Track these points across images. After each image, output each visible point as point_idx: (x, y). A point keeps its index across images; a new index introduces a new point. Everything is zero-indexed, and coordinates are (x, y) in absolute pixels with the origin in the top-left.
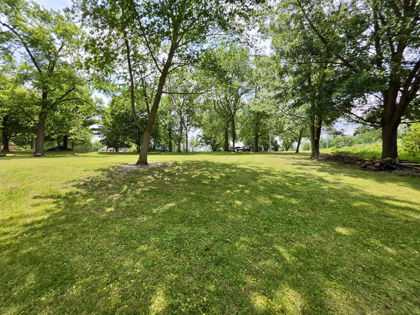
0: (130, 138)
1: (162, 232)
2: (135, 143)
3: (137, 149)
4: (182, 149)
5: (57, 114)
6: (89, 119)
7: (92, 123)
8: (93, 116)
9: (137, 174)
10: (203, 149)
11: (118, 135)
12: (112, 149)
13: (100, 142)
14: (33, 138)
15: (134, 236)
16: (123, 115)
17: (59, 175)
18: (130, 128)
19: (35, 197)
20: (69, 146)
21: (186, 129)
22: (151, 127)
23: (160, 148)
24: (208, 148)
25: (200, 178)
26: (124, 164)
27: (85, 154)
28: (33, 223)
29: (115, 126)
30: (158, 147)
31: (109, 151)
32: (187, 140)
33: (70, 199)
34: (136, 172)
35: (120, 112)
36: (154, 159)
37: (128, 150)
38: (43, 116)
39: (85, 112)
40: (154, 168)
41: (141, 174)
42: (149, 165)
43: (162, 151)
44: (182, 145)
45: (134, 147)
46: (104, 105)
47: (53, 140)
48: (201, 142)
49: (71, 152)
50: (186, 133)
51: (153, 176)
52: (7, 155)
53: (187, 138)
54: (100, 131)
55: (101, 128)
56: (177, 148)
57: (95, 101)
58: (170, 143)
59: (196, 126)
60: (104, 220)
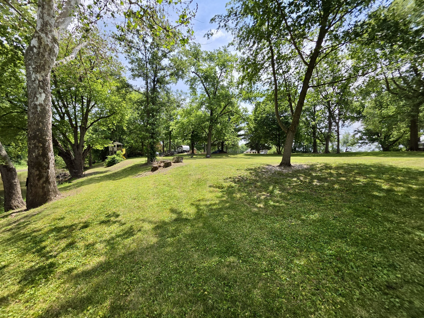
0: (270, 140)
1: (315, 241)
2: (275, 145)
3: (277, 150)
4: (330, 149)
5: (219, 125)
6: (238, 127)
7: (240, 130)
8: (241, 123)
9: (281, 176)
10: (365, 148)
11: (260, 138)
12: (254, 151)
13: (245, 145)
14: (205, 145)
15: (284, 236)
16: (265, 119)
17: (222, 171)
18: (270, 131)
19: (210, 186)
20: (225, 150)
21: (337, 124)
22: (295, 127)
23: (301, 149)
24: (374, 147)
25: (366, 187)
26: (268, 165)
27: (235, 156)
28: (210, 205)
29: (257, 130)
30: (299, 148)
31: (252, 153)
32: (338, 138)
33: (230, 191)
34: (280, 174)
35: (261, 117)
36: (297, 161)
37: (269, 152)
38: (210, 128)
39: (235, 121)
40: (299, 170)
41: (285, 176)
42: (293, 167)
43: (303, 152)
44: (330, 144)
45: (274, 149)
46: (249, 113)
47: (215, 145)
48: (361, 138)
49: (226, 154)
50: (336, 129)
51: (298, 179)
52: (194, 156)
53: (338, 135)
54: (245, 136)
55: (246, 133)
56: (323, 148)
57: (242, 111)
58: (315, 142)
59: (353, 119)
60: (256, 214)
